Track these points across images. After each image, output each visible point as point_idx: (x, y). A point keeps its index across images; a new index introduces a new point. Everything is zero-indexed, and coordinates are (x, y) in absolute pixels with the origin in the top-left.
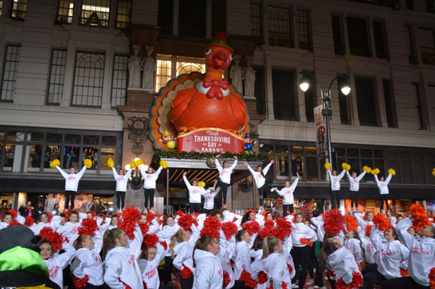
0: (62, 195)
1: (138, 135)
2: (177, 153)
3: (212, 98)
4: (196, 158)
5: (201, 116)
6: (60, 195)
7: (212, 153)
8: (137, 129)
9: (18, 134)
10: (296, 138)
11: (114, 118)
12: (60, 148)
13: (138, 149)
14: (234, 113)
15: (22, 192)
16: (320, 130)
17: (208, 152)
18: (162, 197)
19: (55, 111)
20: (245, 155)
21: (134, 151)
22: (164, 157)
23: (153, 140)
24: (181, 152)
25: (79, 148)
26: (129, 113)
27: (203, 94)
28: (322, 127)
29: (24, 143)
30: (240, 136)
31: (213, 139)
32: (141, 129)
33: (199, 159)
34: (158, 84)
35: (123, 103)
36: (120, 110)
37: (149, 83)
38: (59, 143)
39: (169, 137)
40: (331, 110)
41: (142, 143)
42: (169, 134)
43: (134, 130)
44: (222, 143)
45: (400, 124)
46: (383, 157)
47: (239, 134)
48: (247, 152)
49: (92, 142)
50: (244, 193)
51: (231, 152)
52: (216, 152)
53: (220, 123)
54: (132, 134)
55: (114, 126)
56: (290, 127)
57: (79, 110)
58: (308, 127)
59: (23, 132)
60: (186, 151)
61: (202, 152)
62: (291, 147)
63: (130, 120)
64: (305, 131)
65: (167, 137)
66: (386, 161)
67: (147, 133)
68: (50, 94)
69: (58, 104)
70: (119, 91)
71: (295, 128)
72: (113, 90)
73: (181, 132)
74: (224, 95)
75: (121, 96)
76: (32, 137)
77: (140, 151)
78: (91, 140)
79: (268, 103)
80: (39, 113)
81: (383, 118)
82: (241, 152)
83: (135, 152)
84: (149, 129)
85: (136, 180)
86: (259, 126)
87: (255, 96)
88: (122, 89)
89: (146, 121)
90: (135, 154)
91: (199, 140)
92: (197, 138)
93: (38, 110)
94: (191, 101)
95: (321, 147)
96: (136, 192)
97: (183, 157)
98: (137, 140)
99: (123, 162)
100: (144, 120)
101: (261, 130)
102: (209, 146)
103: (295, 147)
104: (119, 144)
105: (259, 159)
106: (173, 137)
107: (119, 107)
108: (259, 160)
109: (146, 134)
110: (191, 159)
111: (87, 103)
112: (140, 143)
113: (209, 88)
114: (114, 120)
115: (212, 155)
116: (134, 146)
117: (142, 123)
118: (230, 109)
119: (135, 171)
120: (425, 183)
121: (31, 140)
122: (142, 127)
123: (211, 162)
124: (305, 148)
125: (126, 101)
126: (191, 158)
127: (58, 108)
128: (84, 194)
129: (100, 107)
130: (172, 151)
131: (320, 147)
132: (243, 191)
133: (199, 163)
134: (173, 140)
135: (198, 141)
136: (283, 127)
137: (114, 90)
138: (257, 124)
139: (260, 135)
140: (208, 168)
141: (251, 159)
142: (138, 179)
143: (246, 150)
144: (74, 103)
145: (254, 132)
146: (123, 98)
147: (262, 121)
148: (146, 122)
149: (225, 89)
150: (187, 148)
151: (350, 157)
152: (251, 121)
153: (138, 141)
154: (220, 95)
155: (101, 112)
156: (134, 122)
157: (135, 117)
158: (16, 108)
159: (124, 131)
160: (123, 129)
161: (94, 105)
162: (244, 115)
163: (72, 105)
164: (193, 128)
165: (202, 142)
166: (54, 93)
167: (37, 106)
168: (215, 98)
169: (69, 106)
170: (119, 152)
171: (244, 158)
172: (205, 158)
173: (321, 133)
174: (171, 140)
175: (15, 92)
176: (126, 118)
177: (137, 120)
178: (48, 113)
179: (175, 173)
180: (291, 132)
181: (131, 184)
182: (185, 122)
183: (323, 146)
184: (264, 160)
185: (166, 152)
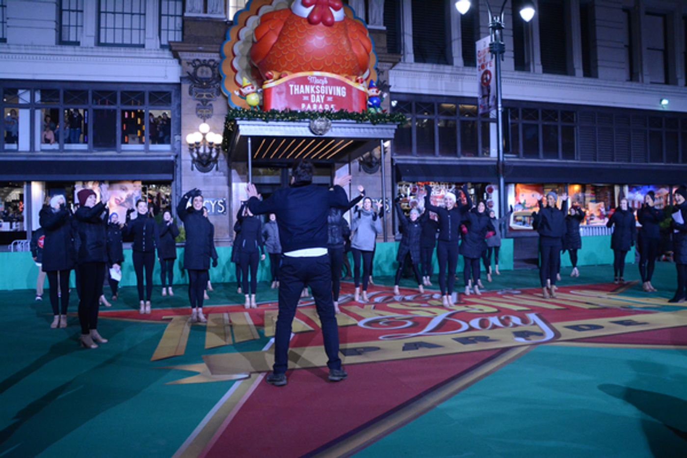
0: (95, 184)
1: (204, 87)
2: (263, 113)
3: (316, 23)
4: (293, 120)
5: (300, 54)
6: (93, 184)
7: (318, 112)
8: (202, 79)
9: (20, 91)
10: (446, 91)
11: (167, 62)
12: (86, 112)
13: (205, 111)
14: (351, 49)
15: (35, 181)
16: (485, 76)
17: (311, 110)
18: (243, 181)
19: (73, 53)
20: (370, 114)
21: (199, 113)
22: (242, 119)
23: (227, 95)
24: (269, 111)
25: (115, 111)
26: (188, 53)
27: (302, 18)
28: (487, 72)
29: (32, 106)
30: (361, 85)
31: (320, 89)
32: (209, 79)
33: (297, 121)
34: (233, 7)
35: (179, 38)
36: (174, 48)
37: (217, 5)
38: (84, 104)
39: (250, 87)
40: (504, 45)
41: (210, 100)
42: (249, 83)
43: (197, 80)
44: (332, 95)
45: (601, 71)
46: (573, 122)
47: (360, 81)
48: (372, 110)
49: (134, 101)
50: (367, 174)
51: (348, 110)
52: (324, 110)
53: (330, 65)
54: (195, 86)
55: (166, 76)
56: (438, 75)
57: (110, 50)
58: (465, 75)
59: (27, 89)
60: (276, 109)
61: (302, 111)
62: (439, 104)
63: (190, 65)
64: (460, 80)
65: (246, 88)
66: (578, 127)
67: (218, 84)
68: (63, 27)
69: (77, 43)
70: (172, 19)
71: (445, 75)
72: (163, 17)
73: (268, 79)
74: (336, 19)
75: (175, 27)
76: (42, 96)
77: (208, 113)
78: (133, 98)
79: (405, 36)
80: (48, 57)
81: (578, 63)
82: (363, 110)
83: (201, 114)
84: (219, 78)
85: (204, 157)
86: (391, 72)
87: (384, 25)
88: (175, 16)
89: (216, 65)
90: (201, 118)
91: (296, 91)
92: (293, 88)
93: (47, 52)
94: (282, 30)
95: (486, 104)
96: (204, 176)
97: (272, 119)
98: (202, 95)
99: (182, 131)
100: (212, 63)
101: (393, 78)
102: (312, 101)
103: (445, 105)
104: (176, 104)
105: (390, 121)
106: (255, 87)
107: (172, 44)
108: (392, 123)
109: (216, 85)
110: (286, 121)
111: (123, 40)
112: (207, 101)
113: (311, 8)
114: (166, 66)
115: (317, 114)
116: (198, 105)
117: (209, 69)
118: (345, 43)
119: (202, 143)
120: (629, 161)
121: (42, 101)
122: (210, 75)
123: (316, 126)
124: (460, 106)
125: (183, 34)
126: (285, 119)
127: (77, 48)
128: (128, 180)
129: (143, 46)
130: (255, 110)
131: (484, 103)
132: (366, 172)
133: (297, 128)
134: (256, 92)
135: (295, 93)
136: (428, 74)
137: (164, 19)
138: (387, 68)
139: (393, 86)
140: (312, 135)
141: (379, 120)
142: (206, 156)
143: (370, 106)
144: (102, 41)
145: (382, 81)
146: (178, 31)
147: (395, 64)
148: (215, 67)
149: (337, 9)
150: (278, 104)
151: (525, 122)
152: (379, 64)
153: (205, 97)
154: (329, 19)
155: (145, 53)
156: (196, 68)
157: (198, 60)
158: (12, 51)
159: (182, 82)
160: (181, 78)
161: (134, 42)
162: (368, 53)
163: (99, 44)
164: (287, 72)
165: (302, 95)
166: (69, 26)
167: (44, 46)
168: (321, 24)
169: (95, 45)
170: (177, 115)
171: (367, 120)
172: (307, 120)
173: (485, 81)
174: (253, 92)
175: (8, 24)
176: (184, 62)
177: (202, 65)
178: (62, 57)
179: (262, 144)
180: (439, 82)
181: (197, 163)
182: (275, 63)
183: (488, 101)
184: (399, 123)
185: (246, 111)
